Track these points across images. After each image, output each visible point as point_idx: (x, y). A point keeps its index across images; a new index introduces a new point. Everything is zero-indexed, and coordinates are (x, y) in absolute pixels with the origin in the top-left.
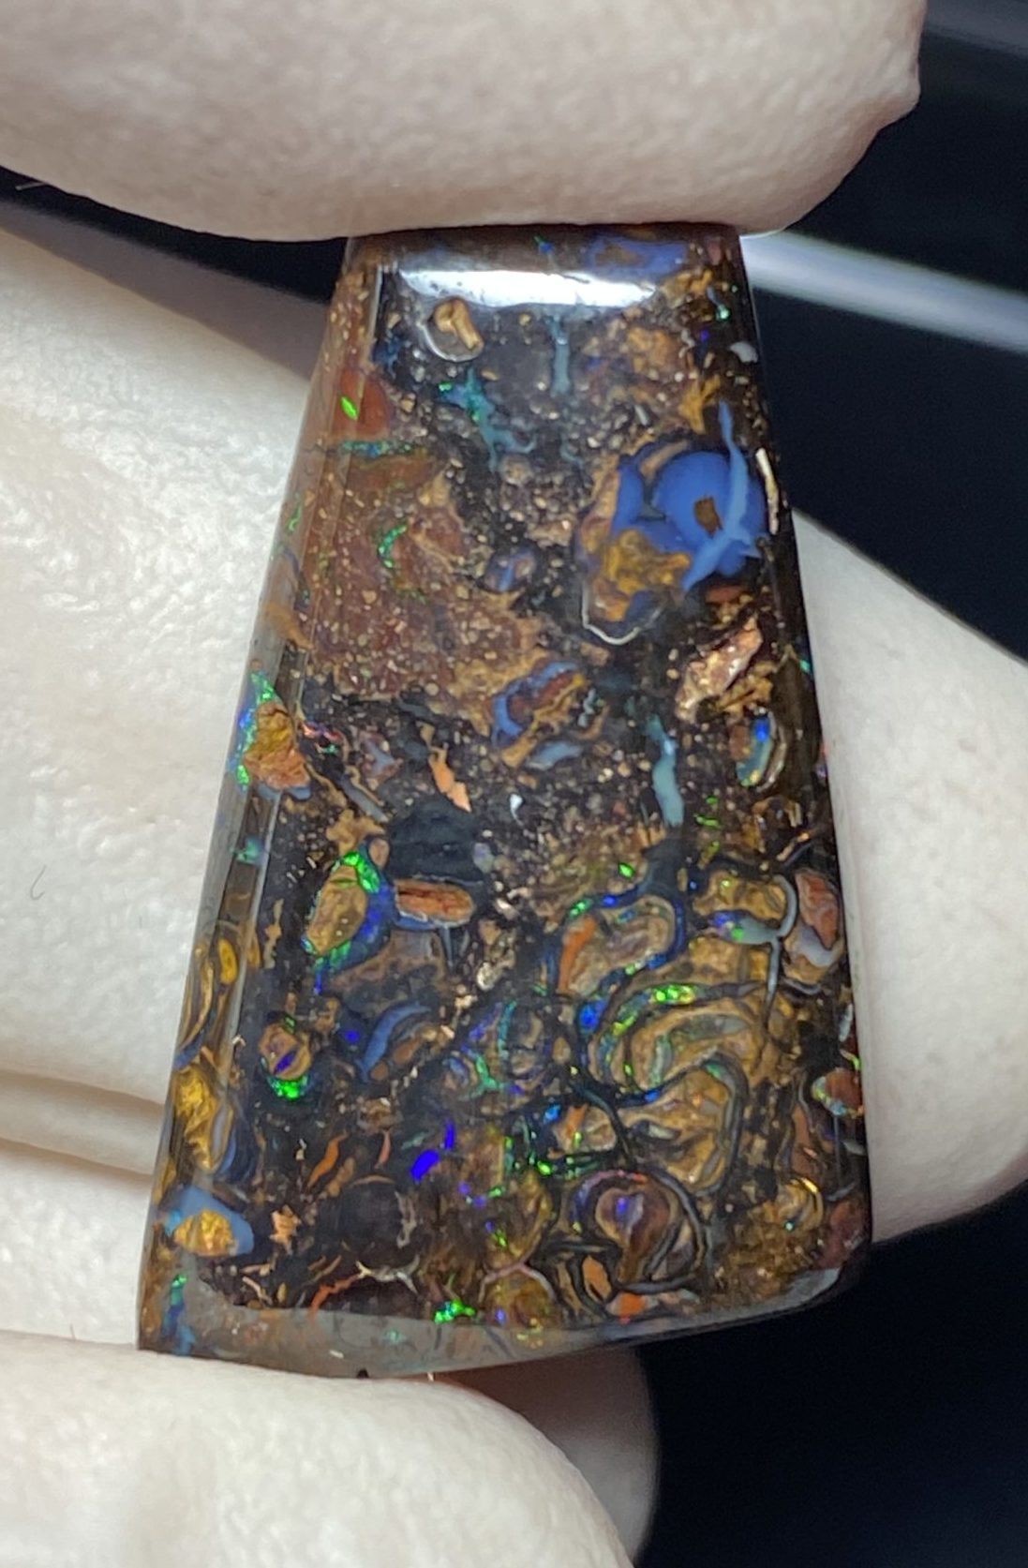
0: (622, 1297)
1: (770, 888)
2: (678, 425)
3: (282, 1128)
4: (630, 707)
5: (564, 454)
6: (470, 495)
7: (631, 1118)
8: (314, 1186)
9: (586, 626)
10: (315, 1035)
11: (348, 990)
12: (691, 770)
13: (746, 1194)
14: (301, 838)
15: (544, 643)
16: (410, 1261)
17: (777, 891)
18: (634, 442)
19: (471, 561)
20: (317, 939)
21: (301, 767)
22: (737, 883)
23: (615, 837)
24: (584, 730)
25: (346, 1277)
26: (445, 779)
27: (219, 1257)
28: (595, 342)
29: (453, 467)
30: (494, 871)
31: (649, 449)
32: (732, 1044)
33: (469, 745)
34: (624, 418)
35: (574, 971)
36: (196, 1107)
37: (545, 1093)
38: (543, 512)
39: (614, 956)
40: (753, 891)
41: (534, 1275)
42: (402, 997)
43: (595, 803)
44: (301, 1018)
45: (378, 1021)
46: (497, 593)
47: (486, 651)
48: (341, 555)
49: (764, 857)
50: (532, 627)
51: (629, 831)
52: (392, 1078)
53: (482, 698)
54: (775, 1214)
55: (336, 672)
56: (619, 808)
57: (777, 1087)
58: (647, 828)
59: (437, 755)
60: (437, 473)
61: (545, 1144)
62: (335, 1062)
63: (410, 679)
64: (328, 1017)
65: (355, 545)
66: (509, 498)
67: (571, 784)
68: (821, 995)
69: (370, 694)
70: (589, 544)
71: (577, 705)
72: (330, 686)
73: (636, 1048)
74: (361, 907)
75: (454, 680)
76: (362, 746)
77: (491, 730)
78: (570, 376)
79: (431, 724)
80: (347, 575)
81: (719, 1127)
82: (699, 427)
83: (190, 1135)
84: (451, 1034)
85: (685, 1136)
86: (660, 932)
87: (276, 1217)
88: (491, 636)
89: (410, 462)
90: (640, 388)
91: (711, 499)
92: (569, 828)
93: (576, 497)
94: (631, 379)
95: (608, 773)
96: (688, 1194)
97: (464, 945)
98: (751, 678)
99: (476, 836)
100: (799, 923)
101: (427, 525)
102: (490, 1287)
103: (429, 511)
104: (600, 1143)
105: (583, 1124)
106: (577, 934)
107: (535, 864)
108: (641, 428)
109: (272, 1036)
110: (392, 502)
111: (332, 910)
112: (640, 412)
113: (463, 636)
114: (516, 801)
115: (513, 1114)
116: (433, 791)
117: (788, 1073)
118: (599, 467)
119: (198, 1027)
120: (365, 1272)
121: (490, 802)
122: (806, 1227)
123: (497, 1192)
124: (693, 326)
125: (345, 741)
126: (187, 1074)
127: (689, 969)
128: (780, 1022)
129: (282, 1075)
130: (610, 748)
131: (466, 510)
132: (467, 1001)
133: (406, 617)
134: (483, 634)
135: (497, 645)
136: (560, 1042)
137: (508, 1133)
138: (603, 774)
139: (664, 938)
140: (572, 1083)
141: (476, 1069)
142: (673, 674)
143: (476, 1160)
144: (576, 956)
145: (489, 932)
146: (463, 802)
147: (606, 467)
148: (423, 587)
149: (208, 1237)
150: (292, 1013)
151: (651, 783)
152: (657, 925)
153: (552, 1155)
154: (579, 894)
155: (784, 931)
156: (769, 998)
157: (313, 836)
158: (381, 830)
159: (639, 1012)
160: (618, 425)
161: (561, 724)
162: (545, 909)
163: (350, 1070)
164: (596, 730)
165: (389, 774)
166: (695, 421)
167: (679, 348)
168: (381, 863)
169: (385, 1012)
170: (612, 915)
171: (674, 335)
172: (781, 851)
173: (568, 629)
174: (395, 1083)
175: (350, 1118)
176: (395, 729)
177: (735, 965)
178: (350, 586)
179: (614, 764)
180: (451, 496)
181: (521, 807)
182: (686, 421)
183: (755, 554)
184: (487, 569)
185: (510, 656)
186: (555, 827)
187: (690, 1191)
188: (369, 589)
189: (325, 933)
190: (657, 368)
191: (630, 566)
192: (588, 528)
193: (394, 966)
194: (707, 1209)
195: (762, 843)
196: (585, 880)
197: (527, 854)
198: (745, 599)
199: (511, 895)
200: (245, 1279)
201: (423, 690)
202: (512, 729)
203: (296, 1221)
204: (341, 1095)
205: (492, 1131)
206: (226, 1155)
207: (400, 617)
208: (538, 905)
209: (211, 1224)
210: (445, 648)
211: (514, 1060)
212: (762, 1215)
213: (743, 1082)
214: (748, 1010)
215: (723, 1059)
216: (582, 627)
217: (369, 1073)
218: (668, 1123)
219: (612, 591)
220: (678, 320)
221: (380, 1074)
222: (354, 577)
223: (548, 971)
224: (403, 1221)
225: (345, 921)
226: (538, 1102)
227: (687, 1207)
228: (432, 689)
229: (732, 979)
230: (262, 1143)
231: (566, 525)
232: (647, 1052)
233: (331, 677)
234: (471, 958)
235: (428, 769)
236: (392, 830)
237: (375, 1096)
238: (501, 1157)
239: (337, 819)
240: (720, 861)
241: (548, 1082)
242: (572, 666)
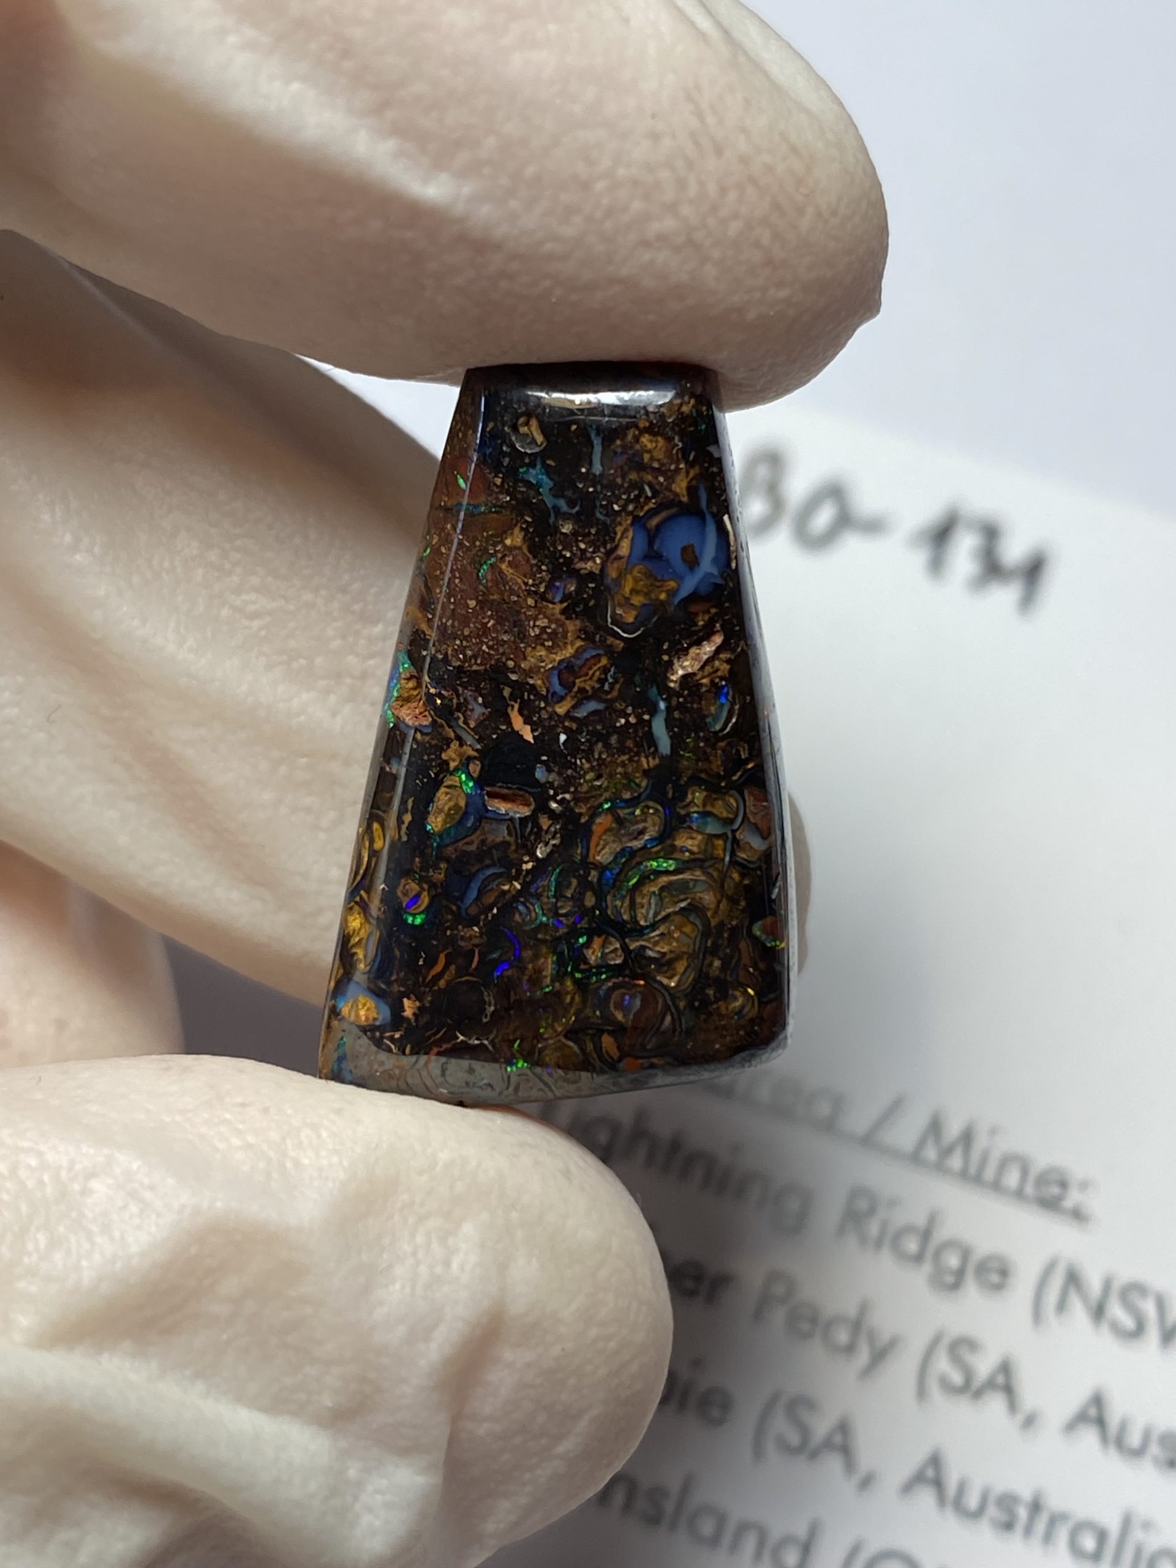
0: (627, 1060)
1: (727, 798)
2: (672, 497)
3: (410, 944)
4: (637, 679)
5: (598, 515)
6: (537, 539)
7: (634, 944)
8: (429, 982)
9: (610, 626)
10: (433, 885)
11: (454, 856)
12: (676, 719)
13: (708, 995)
14: (426, 757)
15: (583, 636)
16: (490, 1032)
17: (732, 801)
18: (642, 507)
19: (537, 582)
20: (435, 823)
21: (427, 713)
22: (705, 793)
23: (627, 762)
24: (608, 693)
25: (448, 1042)
26: (518, 722)
27: (370, 1025)
28: (618, 442)
29: (526, 521)
30: (548, 782)
31: (653, 513)
32: (700, 898)
33: (534, 701)
34: (636, 492)
35: (599, 848)
36: (357, 929)
37: (579, 926)
38: (584, 551)
39: (624, 839)
40: (716, 799)
41: (571, 1044)
42: (488, 862)
43: (614, 740)
44: (423, 874)
45: (471, 877)
46: (554, 603)
47: (545, 640)
48: (454, 577)
49: (722, 778)
50: (575, 625)
51: (636, 759)
52: (480, 913)
53: (542, 670)
54: (727, 1008)
55: (450, 652)
56: (629, 743)
57: (729, 926)
58: (647, 757)
59: (513, 707)
60: (516, 525)
61: (578, 957)
62: (444, 902)
63: (496, 657)
64: (440, 874)
65: (463, 571)
66: (561, 543)
67: (599, 727)
68: (760, 868)
69: (470, 666)
70: (613, 573)
71: (603, 676)
72: (446, 660)
73: (639, 900)
74: (462, 803)
75: (525, 659)
76: (465, 699)
77: (548, 691)
78: (602, 465)
79: (509, 687)
80: (458, 589)
81: (691, 951)
82: (685, 499)
83: (353, 946)
84: (518, 887)
85: (668, 957)
86: (654, 825)
87: (405, 1001)
88: (549, 631)
89: (498, 517)
90: (648, 473)
91: (692, 545)
92: (596, 756)
93: (605, 543)
94: (641, 467)
95: (623, 721)
96: (670, 994)
97: (528, 830)
98: (717, 663)
99: (537, 759)
100: (746, 821)
101: (509, 558)
102: (541, 1051)
103: (510, 549)
104: (614, 960)
105: (603, 946)
106: (600, 823)
107: (574, 778)
108: (647, 498)
109: (405, 885)
110: (487, 542)
111: (445, 804)
112: (647, 488)
113: (531, 630)
114: (563, 738)
115: (558, 939)
116: (510, 730)
117: (737, 918)
118: (620, 524)
119: (359, 878)
120: (461, 1038)
121: (546, 738)
122: (747, 1018)
123: (547, 990)
124: (682, 435)
125: (455, 696)
126: (351, 908)
127: (674, 846)
128: (732, 885)
129: (411, 910)
130: (624, 705)
131: (534, 549)
132: (530, 866)
133: (495, 617)
134: (543, 629)
135: (553, 636)
136: (589, 894)
137: (554, 952)
138: (620, 722)
139: (657, 828)
140: (596, 920)
141: (535, 910)
142: (665, 658)
143: (533, 968)
144: (600, 838)
145: (545, 822)
146: (529, 736)
147: (625, 525)
148: (506, 598)
149: (362, 1013)
150: (418, 870)
151: (650, 727)
152: (653, 820)
153: (583, 967)
154: (603, 798)
155: (735, 827)
156: (725, 869)
157: (433, 757)
158: (475, 754)
159: (640, 876)
160: (632, 496)
161: (593, 688)
162: (581, 807)
163: (454, 908)
164: (615, 693)
165: (482, 718)
166: (684, 496)
167: (673, 448)
168: (475, 775)
169: (478, 870)
170: (622, 813)
171: (669, 439)
172: (734, 774)
173: (598, 628)
174: (483, 917)
175: (453, 940)
176: (486, 689)
177: (703, 847)
178: (459, 597)
179: (626, 716)
180: (524, 539)
181: (565, 741)
182: (676, 495)
183: (719, 581)
184: (546, 587)
185: (561, 644)
186: (588, 754)
187: (672, 992)
188: (471, 599)
189: (439, 819)
190: (658, 460)
191: (639, 588)
192: (612, 563)
193: (483, 842)
194: (682, 1004)
195: (722, 769)
196: (607, 789)
197: (569, 772)
198: (713, 611)
199: (559, 798)
200: (385, 1041)
201: (505, 664)
202: (561, 691)
203: (418, 1004)
204: (448, 924)
205: (544, 950)
206: (374, 961)
207: (491, 617)
208: (576, 804)
209: (364, 1005)
210: (519, 638)
211: (559, 904)
212: (718, 1008)
213: (706, 923)
214: (710, 875)
215: (695, 909)
216: (607, 626)
217: (467, 909)
218: (658, 948)
219: (627, 603)
220: (672, 429)
221: (473, 911)
222: (462, 591)
223: (582, 848)
224: (487, 1006)
225: (452, 812)
226: (574, 933)
227: (670, 1003)
228: (511, 664)
229: (700, 856)
230: (397, 953)
231: (598, 561)
232: (645, 901)
233: (446, 655)
234: (532, 838)
235: (508, 716)
236: (483, 755)
237: (470, 926)
238: (550, 967)
239: (449, 747)
240: (695, 780)
241: (581, 919)
242: (601, 652)
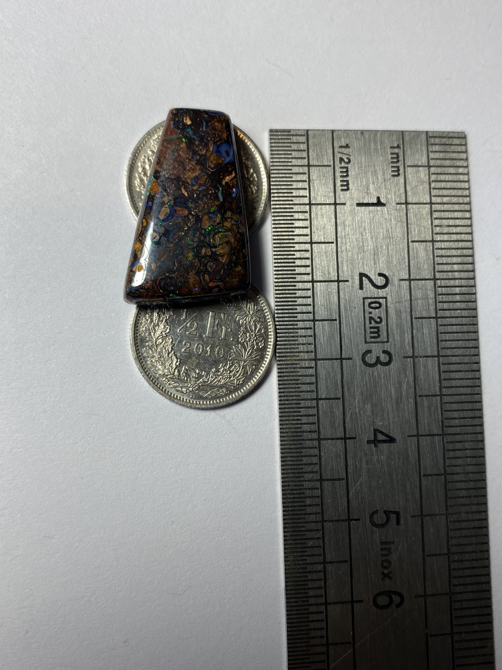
0: (211, 282)
4: (214, 182)
5: (205, 140)
6: (189, 146)
7: (214, 250)
8: (159, 259)
9: (208, 168)
10: (160, 233)
11: (166, 225)
12: (224, 193)
13: (232, 265)
15: (201, 170)
16: (175, 273)
17: (238, 216)
18: (215, 139)
19: (189, 156)
20: (161, 217)
21: (159, 189)
22: (231, 213)
23: (212, 203)
24: (207, 185)
25: (164, 275)
26: (183, 191)
28: (209, 123)
29: (186, 141)
30: (191, 207)
31: (218, 141)
32: (230, 240)
33: (188, 186)
35: (205, 224)
36: (138, 247)
37: (199, 245)
38: (201, 149)
39: (211, 222)
41: (196, 277)
42: (175, 227)
46: (193, 161)
47: (191, 170)
48: (167, 155)
50: (199, 167)
51: (214, 202)
53: (190, 178)
54: (237, 270)
56: (212, 198)
58: (217, 202)
59: (182, 187)
61: (199, 253)
62: (163, 238)
63: (178, 174)
64: (162, 230)
65: (169, 153)
66: (195, 146)
67: (205, 193)
69: (171, 177)
70: (208, 155)
71: (206, 180)
73: (215, 238)
74: (169, 212)
75: (186, 175)
76: (170, 185)
77: (191, 183)
78: (205, 129)
79: (181, 182)
81: (228, 253)
82: (226, 139)
83: (137, 252)
84: (183, 234)
85: (222, 254)
86: (219, 219)
87: (152, 264)
88: (192, 168)
89: (179, 140)
91: (228, 150)
93: (206, 148)
94: (215, 130)
97: (186, 219)
98: (233, 180)
99: (188, 201)
100: (241, 222)
101: (182, 150)
103: (182, 148)
105: (206, 250)
106: (205, 218)
107: (198, 206)
108: (217, 137)
110: (176, 147)
111: (164, 212)
112: (217, 135)
113: (187, 168)
114: (195, 195)
115: (194, 248)
116: (181, 193)
118: (210, 143)
119: (139, 234)
120: (168, 274)
121: (191, 195)
123: (191, 262)
126: (136, 243)
127: (223, 226)
128: (238, 238)
129: (154, 240)
130: (211, 188)
131: (188, 148)
132: (186, 228)
134: (190, 168)
135: (193, 170)
136: (202, 236)
137: (193, 251)
138: (210, 192)
140: (204, 243)
141: (188, 240)
142: (222, 176)
143: (187, 256)
144: (205, 222)
145: (190, 217)
146: (186, 195)
148: (181, 160)
151: (218, 194)
153: (200, 256)
154: (206, 212)
155: (239, 223)
156: (236, 233)
157: (161, 200)
158: (172, 199)
160: (213, 137)
161: (203, 183)
163: (166, 239)
164: (209, 185)
165: (174, 190)
167: (223, 126)
168: (172, 205)
170: (211, 216)
172: (238, 210)
173: (204, 168)
174: (174, 241)
176: (175, 183)
178: (168, 160)
179: (212, 191)
180: (186, 145)
182: (224, 137)
184: (191, 158)
185: (195, 172)
186: (202, 200)
187: (223, 264)
188: (171, 160)
190: (219, 128)
191: (215, 159)
192: (208, 152)
193: (174, 222)
194: (226, 267)
195: (235, 207)
196: (207, 209)
197: (197, 204)
198: (233, 167)
199: (194, 211)
201: (180, 176)
202: (195, 184)
203: (156, 265)
204: (164, 243)
205: (190, 251)
208: (199, 213)
210: (184, 170)
211: (194, 239)
212: (235, 270)
213: (232, 246)
214: (233, 235)
215: (229, 242)
218: (220, 251)
219: (212, 163)
220: (223, 122)
221: (171, 240)
222: (169, 158)
223: (200, 224)
224: (174, 266)
225: (166, 214)
227: (223, 267)
228: (182, 176)
229: (230, 229)
231: (205, 151)
232: (217, 239)
233: (164, 174)
234: (187, 221)
235: (181, 189)
236: (174, 199)
237: (170, 244)
238: (191, 255)
239: (165, 198)
240: (229, 209)
241: (200, 243)
242: (205, 174)
